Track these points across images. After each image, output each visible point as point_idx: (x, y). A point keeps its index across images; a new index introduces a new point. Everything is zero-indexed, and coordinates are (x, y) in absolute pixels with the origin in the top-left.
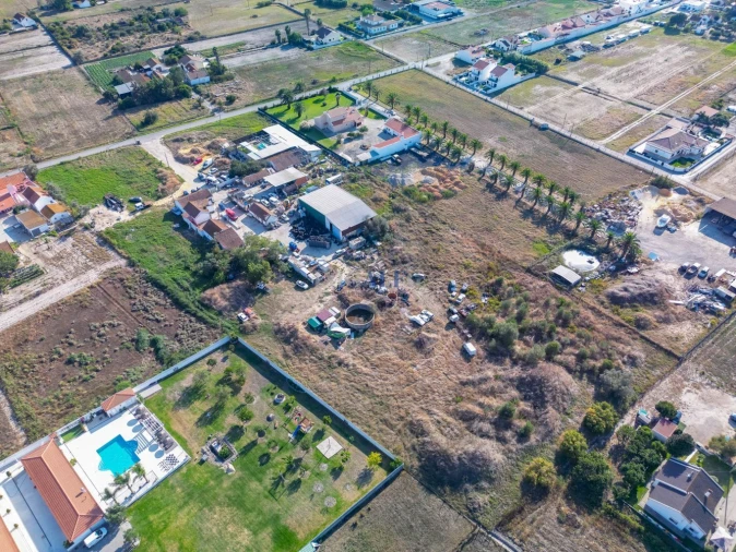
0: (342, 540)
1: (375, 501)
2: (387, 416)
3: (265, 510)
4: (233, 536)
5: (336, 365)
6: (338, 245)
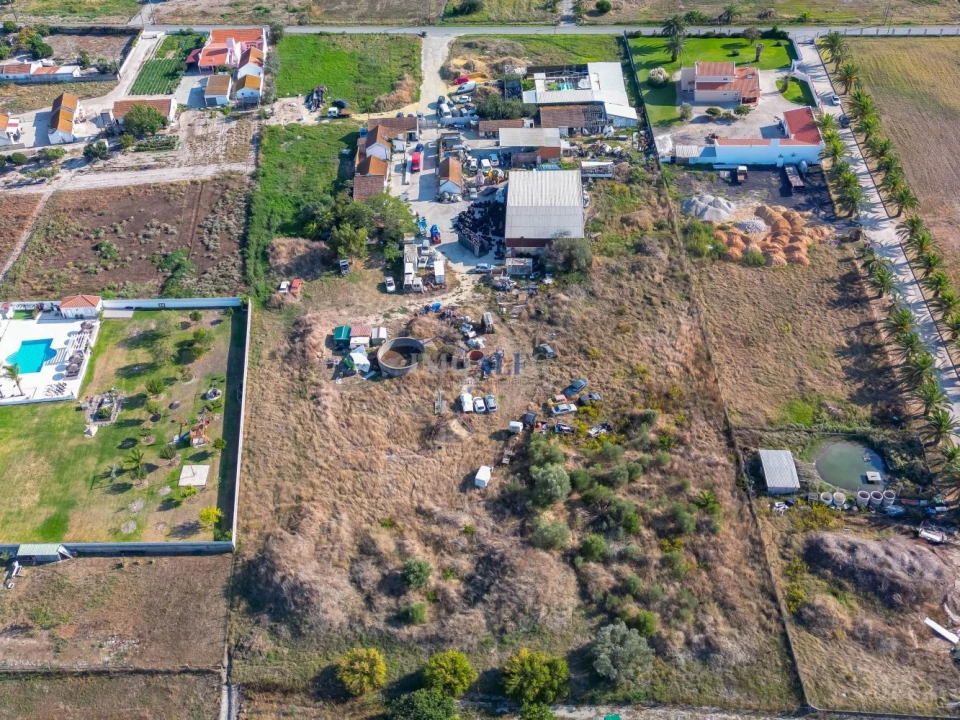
0: (93, 570)
1: (165, 559)
2: (288, 484)
3: (72, 491)
4: (24, 492)
5: (308, 396)
6: (495, 258)
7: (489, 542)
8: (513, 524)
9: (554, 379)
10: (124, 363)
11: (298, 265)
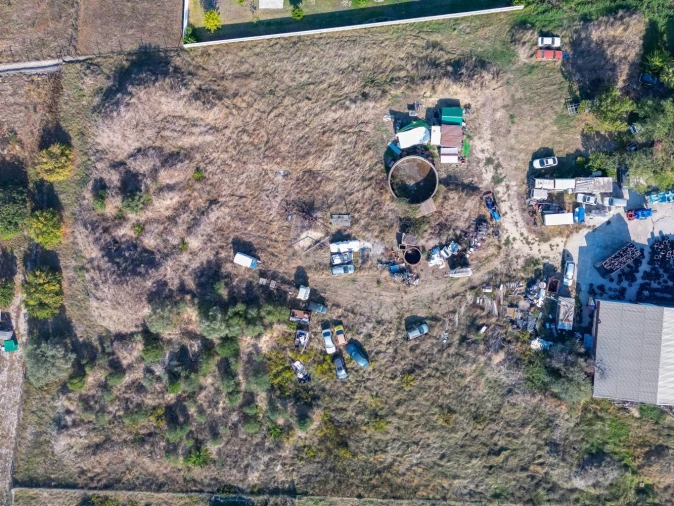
2: (253, 84)
5: (366, 90)
6: (591, 285)
7: (170, 263)
8: (191, 284)
9: (377, 335)
11: (589, 52)
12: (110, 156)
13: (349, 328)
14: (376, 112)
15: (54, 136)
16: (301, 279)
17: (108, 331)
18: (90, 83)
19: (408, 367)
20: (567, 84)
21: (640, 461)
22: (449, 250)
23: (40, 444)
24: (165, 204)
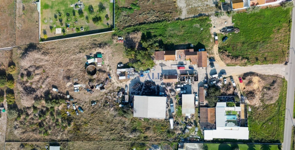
0: (36, 17)
2: (55, 50)
3: (55, 7)
5: (80, 51)
6: (132, 92)
7: (38, 91)
8: (43, 95)
9: (85, 105)
10: (93, 6)
11: (129, 40)
12: (24, 68)
13: (79, 104)
14: (83, 56)
15: (11, 64)
16: (68, 93)
17: (25, 107)
18: (19, 52)
19: (92, 112)
20: (125, 48)
21: (144, 131)
22: (100, 85)
23: (11, 132)
24: (37, 78)
